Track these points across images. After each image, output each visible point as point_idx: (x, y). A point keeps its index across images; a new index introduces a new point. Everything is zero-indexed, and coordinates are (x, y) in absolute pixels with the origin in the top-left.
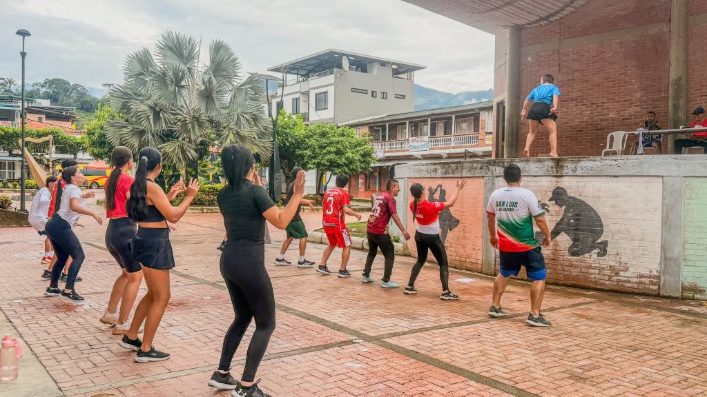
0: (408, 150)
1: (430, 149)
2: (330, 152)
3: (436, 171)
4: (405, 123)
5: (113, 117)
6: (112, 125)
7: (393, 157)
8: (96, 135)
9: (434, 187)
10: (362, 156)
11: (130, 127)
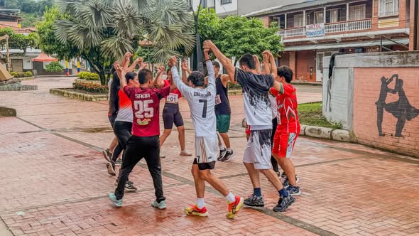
0: (305, 37)
1: (326, 35)
2: (244, 42)
3: (391, 60)
4: (302, 13)
5: (59, 17)
6: (60, 25)
7: (291, 43)
8: (46, 33)
9: (388, 76)
10: (271, 44)
11: (74, 26)
